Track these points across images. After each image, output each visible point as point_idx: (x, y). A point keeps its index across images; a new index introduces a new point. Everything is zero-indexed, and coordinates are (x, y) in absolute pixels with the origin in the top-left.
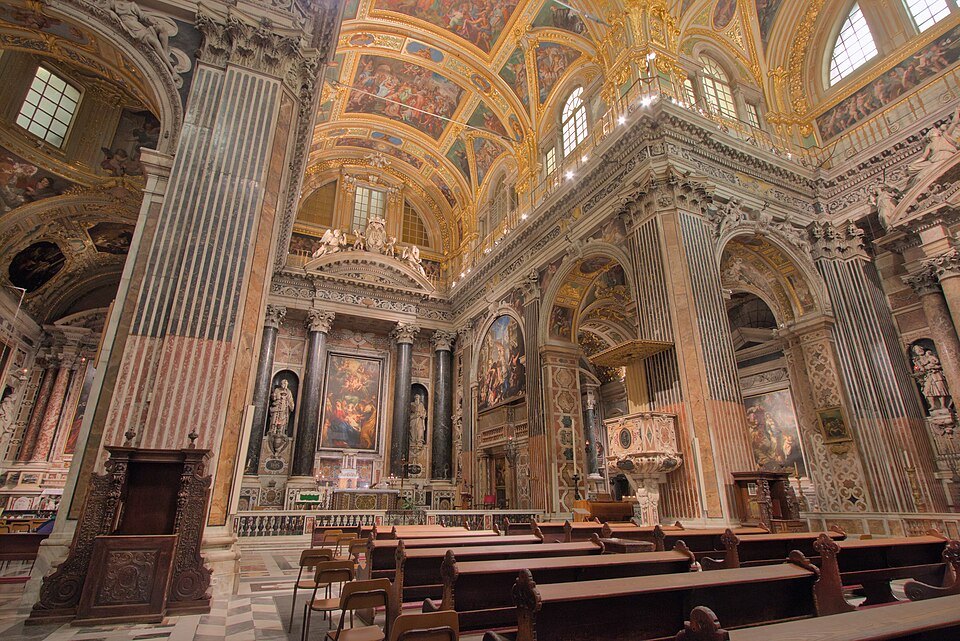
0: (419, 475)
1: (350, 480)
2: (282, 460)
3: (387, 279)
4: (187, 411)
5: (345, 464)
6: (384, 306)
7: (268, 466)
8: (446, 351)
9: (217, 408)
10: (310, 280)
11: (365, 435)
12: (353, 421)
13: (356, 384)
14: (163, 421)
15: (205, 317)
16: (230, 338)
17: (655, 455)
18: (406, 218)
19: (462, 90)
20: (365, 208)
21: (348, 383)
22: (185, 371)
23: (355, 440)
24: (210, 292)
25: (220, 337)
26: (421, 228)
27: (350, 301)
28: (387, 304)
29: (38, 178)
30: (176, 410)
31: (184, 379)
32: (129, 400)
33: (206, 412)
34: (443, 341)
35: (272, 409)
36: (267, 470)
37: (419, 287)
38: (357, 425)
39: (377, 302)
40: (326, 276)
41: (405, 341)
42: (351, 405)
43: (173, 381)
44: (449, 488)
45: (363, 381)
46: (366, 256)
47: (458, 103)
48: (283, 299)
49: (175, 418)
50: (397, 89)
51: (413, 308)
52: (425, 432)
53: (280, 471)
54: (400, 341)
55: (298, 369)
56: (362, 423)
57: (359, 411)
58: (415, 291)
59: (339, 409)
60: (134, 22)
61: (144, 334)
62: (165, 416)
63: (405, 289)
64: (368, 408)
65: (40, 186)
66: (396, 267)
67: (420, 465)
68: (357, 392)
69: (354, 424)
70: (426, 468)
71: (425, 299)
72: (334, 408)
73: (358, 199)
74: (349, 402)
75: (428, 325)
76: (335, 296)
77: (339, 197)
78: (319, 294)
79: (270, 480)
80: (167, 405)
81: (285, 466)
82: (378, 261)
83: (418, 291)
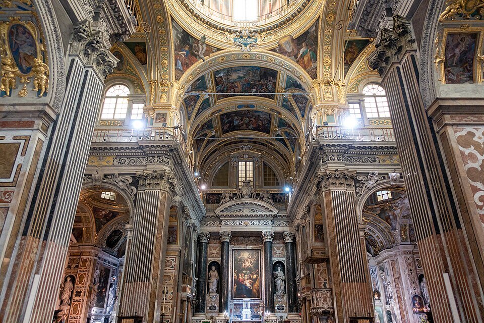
0: (284, 311)
1: (246, 315)
2: (216, 305)
3: (255, 209)
4: (139, 304)
5: (244, 306)
6: (255, 224)
7: (210, 308)
8: (290, 242)
9: (147, 303)
10: (218, 217)
11: (255, 290)
12: (248, 283)
13: (247, 264)
14: (134, 307)
15: (143, 275)
16: (149, 281)
17: (318, 308)
18: (265, 172)
19: (270, 114)
20: (244, 172)
21: (244, 264)
22: (138, 292)
23: (249, 293)
24: (144, 268)
25: (147, 281)
26: (274, 175)
27: (238, 224)
28: (256, 222)
29: (109, 213)
30: (137, 304)
31: (138, 295)
32: (126, 301)
33: (144, 304)
34: (288, 238)
35: (209, 281)
36: (210, 311)
37: (271, 211)
38: (250, 285)
39: (251, 222)
40: (225, 214)
41: (267, 240)
42: (246, 276)
43: (135, 296)
44: (297, 318)
45: (251, 262)
46: (243, 201)
47: (271, 119)
48: (208, 228)
49: (136, 306)
50: (242, 120)
51: (270, 222)
52: (285, 287)
53: (216, 311)
54: (265, 241)
55: (218, 260)
56: (252, 284)
57: (250, 278)
58: (268, 214)
59: (240, 278)
60: (121, 184)
61: (129, 282)
62: (134, 306)
63: (263, 214)
64: (255, 276)
65: (110, 216)
66: (258, 203)
67: (284, 305)
68: (249, 269)
69: (248, 285)
70: (286, 307)
71: (275, 216)
72: (238, 277)
73: (240, 168)
74: (245, 274)
75: (279, 229)
76: (231, 223)
77: (230, 170)
78: (223, 223)
79: (211, 315)
80: (134, 303)
81: (218, 308)
82: (249, 202)
83: (271, 213)
